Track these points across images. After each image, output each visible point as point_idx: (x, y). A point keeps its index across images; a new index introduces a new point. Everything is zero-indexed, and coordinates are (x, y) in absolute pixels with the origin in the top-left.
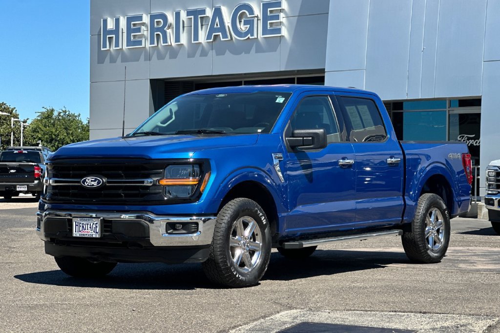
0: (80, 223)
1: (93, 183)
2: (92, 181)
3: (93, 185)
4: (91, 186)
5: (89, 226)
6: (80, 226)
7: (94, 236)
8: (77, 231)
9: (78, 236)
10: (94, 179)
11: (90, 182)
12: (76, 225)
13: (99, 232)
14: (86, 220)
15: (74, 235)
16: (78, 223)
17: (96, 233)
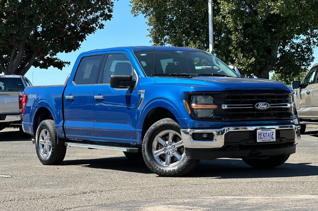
0: (261, 133)
1: (264, 106)
2: (263, 105)
3: (264, 108)
4: (262, 108)
5: (267, 134)
6: (261, 135)
7: (272, 141)
9: (261, 141)
10: (264, 104)
12: (259, 135)
13: (275, 138)
14: (266, 131)
15: (258, 141)
16: (260, 133)
17: (272, 138)
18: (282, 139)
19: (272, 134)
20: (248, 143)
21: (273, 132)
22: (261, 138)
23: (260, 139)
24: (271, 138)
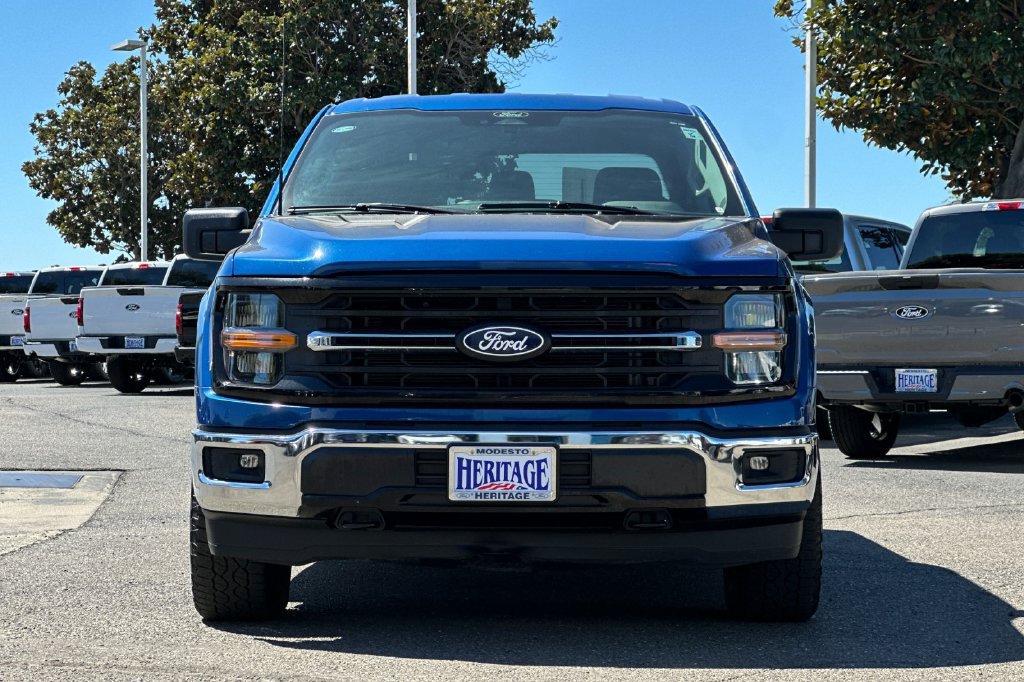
0: (476, 462)
1: (509, 344)
2: (504, 338)
4: (501, 351)
5: (510, 470)
7: (532, 498)
8: (464, 485)
9: (472, 498)
10: (511, 334)
11: (498, 341)
12: (460, 468)
13: (553, 487)
14: (503, 452)
15: (453, 496)
16: (469, 461)
17: (540, 487)
18: (602, 494)
19: (535, 470)
20: (411, 501)
21: (545, 460)
22: (476, 485)
23: (468, 487)
24: (532, 486)
